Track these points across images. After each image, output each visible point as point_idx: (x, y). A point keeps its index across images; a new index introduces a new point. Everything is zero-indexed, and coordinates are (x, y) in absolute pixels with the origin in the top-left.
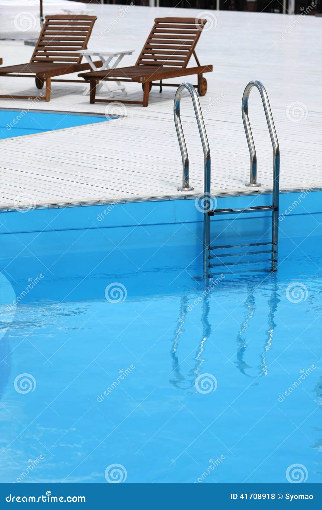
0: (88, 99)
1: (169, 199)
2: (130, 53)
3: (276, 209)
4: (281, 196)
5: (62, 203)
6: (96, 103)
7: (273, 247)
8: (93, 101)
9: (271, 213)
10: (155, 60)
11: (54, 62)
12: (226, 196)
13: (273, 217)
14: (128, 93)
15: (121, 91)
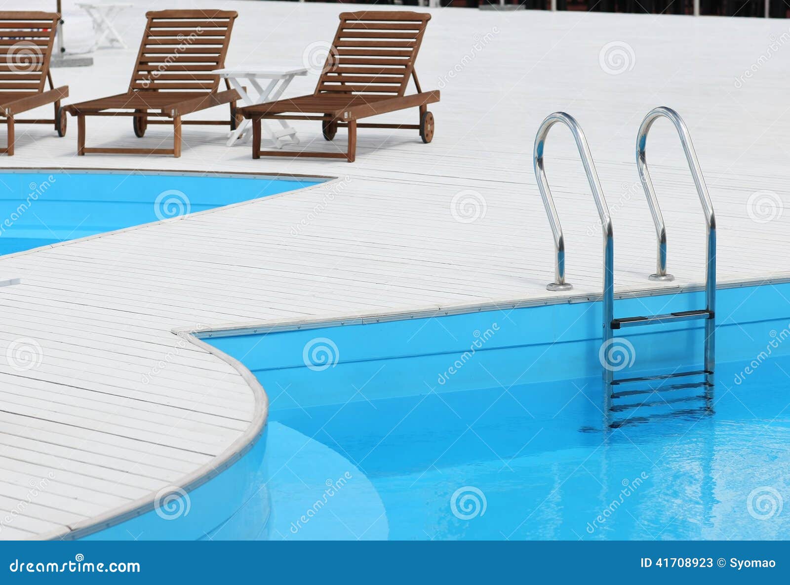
0: (249, 150)
1: (546, 304)
2: (304, 73)
3: (712, 316)
4: (718, 294)
5: (383, 314)
6: (262, 159)
7: (706, 378)
8: (257, 154)
9: (702, 322)
10: (343, 83)
11: (160, 91)
12: (631, 296)
13: (706, 328)
14: (300, 141)
15: (288, 138)
